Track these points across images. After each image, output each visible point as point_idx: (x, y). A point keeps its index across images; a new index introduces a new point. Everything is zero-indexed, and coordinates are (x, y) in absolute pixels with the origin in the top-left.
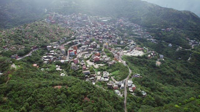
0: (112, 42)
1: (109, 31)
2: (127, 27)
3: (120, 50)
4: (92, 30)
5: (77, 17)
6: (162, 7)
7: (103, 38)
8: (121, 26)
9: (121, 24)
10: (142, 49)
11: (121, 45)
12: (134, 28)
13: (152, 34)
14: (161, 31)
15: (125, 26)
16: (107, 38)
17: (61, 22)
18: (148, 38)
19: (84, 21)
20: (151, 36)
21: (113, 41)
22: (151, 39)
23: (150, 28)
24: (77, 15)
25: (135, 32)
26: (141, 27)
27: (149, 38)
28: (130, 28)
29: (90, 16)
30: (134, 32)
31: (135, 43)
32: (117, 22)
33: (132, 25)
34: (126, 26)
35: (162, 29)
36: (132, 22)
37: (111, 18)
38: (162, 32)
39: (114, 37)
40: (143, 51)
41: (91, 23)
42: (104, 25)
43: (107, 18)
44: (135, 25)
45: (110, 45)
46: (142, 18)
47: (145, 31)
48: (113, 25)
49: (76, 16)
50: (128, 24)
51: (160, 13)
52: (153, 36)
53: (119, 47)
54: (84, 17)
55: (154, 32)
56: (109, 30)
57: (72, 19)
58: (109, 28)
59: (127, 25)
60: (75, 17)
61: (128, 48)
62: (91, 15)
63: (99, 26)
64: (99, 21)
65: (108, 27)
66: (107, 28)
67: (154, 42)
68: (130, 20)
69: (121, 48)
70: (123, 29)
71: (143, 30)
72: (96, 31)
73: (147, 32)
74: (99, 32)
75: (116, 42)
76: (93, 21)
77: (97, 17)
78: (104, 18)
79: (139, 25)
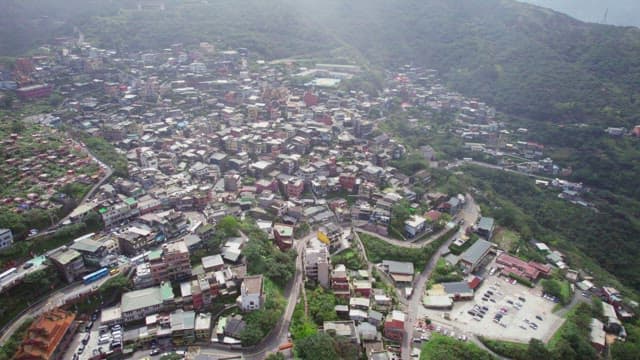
0: (354, 221)
1: (344, 145)
2: (434, 112)
3: (408, 284)
4: (246, 141)
5: (190, 60)
6: (581, 23)
7: (306, 190)
8: (404, 105)
9: (404, 95)
10: (542, 275)
11: (407, 244)
12: (465, 120)
13: (557, 155)
14: (605, 141)
15: (422, 108)
16: (332, 193)
17: (90, 89)
18: (541, 173)
19: (219, 86)
20: (556, 161)
21: (364, 216)
22: (555, 182)
23: (549, 123)
24: (188, 52)
25: (475, 139)
26: (501, 114)
27: (546, 173)
28: (445, 116)
29: (256, 59)
30: (466, 140)
31: (488, 224)
32: (387, 91)
33: (452, 101)
34: (428, 109)
35: (611, 130)
36: (454, 89)
37: (358, 69)
38: (611, 142)
39: (370, 185)
40: (551, 292)
41: (253, 98)
42: (320, 108)
43: (336, 70)
44: (472, 106)
45: (346, 245)
46: (499, 68)
47: (522, 136)
48: (367, 104)
49: (183, 57)
50: (437, 96)
51: (578, 51)
52: (562, 166)
53: (400, 257)
54: (220, 65)
55: (569, 144)
56: (345, 137)
57: (161, 74)
58: (347, 124)
59: (432, 104)
60: (175, 63)
61: (453, 260)
62: (263, 53)
63: (289, 115)
64: (295, 86)
65: (341, 118)
66: (335, 129)
67: (573, 197)
68: (446, 79)
69: (409, 267)
70: (413, 123)
71: (508, 127)
72: (269, 147)
73: (531, 139)
74: (288, 152)
75: (384, 223)
76: (265, 84)
77: (288, 61)
78: (322, 67)
79: (489, 103)
